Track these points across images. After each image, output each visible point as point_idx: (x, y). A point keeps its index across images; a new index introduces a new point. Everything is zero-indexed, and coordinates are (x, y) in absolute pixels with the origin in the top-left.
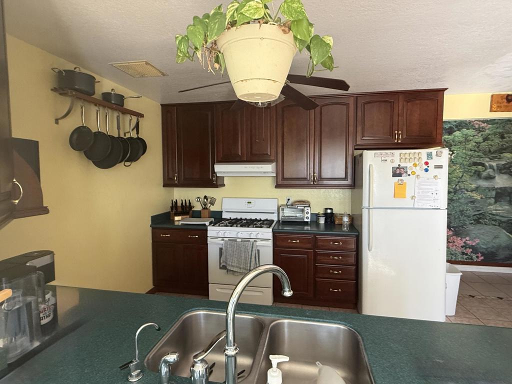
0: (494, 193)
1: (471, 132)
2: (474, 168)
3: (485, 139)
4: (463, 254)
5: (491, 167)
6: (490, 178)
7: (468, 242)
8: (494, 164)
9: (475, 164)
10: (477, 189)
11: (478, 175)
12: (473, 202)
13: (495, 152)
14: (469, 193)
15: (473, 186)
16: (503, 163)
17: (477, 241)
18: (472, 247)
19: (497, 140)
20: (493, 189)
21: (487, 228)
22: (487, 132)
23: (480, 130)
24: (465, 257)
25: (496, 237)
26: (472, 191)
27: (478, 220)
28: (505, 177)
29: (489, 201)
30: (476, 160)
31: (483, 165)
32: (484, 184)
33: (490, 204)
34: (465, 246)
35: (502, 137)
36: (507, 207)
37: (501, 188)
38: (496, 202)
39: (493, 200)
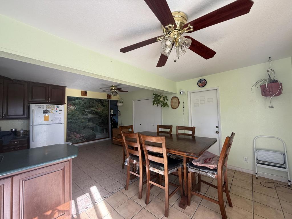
0: (88, 119)
1: (81, 101)
2: (82, 112)
3: (85, 103)
4: (80, 139)
5: (87, 112)
6: (87, 115)
7: (81, 135)
8: (88, 111)
9: (82, 111)
10: (83, 118)
11: (83, 114)
12: (82, 122)
13: (88, 107)
14: (81, 120)
15: (82, 117)
16: (90, 110)
17: (84, 135)
18: (83, 137)
19: (88, 104)
20: (88, 118)
21: (86, 130)
22: (85, 101)
23: (83, 100)
24: (81, 140)
25: (89, 133)
26: (82, 119)
27: (84, 128)
28: (91, 114)
29: (87, 122)
30: (82, 109)
31: (85, 111)
32: (85, 117)
33: (87, 123)
34: (81, 137)
35: (90, 103)
36: (92, 123)
37: (90, 118)
38: (89, 122)
39: (88, 121)
